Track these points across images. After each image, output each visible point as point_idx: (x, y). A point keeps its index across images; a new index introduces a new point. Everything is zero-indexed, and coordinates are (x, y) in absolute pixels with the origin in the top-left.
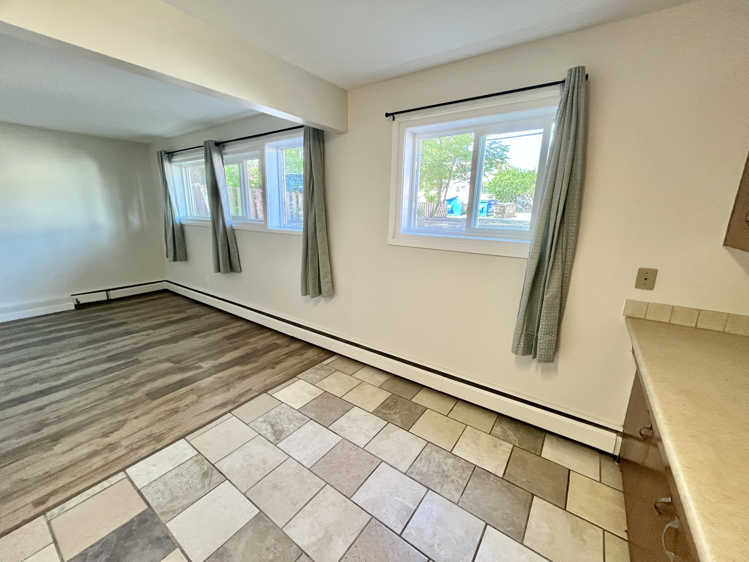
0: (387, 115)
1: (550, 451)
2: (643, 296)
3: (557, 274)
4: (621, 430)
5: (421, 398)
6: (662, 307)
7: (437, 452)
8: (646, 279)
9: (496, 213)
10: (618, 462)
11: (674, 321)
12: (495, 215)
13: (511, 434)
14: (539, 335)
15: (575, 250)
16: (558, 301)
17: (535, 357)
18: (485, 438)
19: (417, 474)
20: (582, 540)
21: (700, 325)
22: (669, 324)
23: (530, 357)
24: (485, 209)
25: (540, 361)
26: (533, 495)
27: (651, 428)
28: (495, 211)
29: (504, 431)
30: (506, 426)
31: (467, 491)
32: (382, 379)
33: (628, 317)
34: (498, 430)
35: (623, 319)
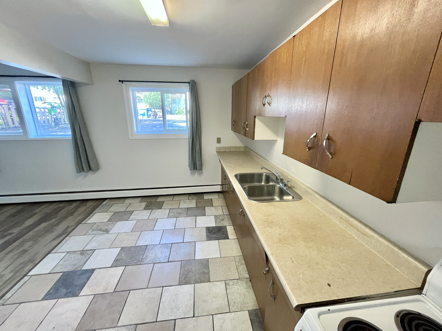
0: (120, 81)
1: (206, 197)
2: (219, 145)
3: (198, 142)
4: (221, 184)
5: (160, 199)
6: (223, 147)
7: (174, 209)
8: (219, 141)
9: (152, 115)
10: (222, 193)
11: (226, 151)
12: (152, 117)
13: (194, 197)
14: (197, 162)
15: (201, 133)
16: (200, 151)
17: (197, 169)
18: (187, 201)
19: (171, 216)
20: (218, 209)
21: (231, 151)
22: (225, 152)
23: (195, 170)
24: (146, 113)
25: (198, 170)
26: (205, 207)
27: (225, 176)
28: (152, 114)
29: (192, 197)
30: (192, 196)
31: (188, 213)
32: (139, 199)
33: (217, 152)
34: (190, 198)
35: (216, 153)
